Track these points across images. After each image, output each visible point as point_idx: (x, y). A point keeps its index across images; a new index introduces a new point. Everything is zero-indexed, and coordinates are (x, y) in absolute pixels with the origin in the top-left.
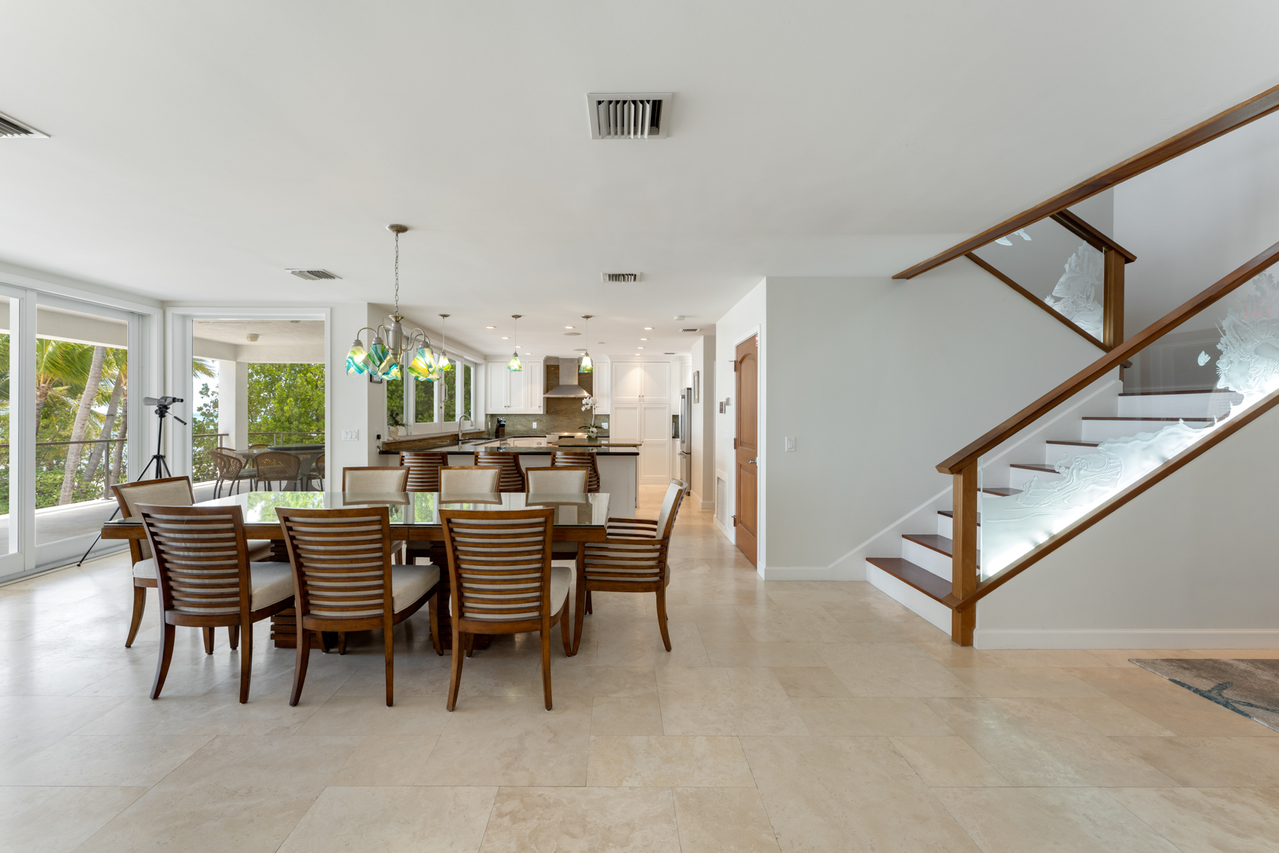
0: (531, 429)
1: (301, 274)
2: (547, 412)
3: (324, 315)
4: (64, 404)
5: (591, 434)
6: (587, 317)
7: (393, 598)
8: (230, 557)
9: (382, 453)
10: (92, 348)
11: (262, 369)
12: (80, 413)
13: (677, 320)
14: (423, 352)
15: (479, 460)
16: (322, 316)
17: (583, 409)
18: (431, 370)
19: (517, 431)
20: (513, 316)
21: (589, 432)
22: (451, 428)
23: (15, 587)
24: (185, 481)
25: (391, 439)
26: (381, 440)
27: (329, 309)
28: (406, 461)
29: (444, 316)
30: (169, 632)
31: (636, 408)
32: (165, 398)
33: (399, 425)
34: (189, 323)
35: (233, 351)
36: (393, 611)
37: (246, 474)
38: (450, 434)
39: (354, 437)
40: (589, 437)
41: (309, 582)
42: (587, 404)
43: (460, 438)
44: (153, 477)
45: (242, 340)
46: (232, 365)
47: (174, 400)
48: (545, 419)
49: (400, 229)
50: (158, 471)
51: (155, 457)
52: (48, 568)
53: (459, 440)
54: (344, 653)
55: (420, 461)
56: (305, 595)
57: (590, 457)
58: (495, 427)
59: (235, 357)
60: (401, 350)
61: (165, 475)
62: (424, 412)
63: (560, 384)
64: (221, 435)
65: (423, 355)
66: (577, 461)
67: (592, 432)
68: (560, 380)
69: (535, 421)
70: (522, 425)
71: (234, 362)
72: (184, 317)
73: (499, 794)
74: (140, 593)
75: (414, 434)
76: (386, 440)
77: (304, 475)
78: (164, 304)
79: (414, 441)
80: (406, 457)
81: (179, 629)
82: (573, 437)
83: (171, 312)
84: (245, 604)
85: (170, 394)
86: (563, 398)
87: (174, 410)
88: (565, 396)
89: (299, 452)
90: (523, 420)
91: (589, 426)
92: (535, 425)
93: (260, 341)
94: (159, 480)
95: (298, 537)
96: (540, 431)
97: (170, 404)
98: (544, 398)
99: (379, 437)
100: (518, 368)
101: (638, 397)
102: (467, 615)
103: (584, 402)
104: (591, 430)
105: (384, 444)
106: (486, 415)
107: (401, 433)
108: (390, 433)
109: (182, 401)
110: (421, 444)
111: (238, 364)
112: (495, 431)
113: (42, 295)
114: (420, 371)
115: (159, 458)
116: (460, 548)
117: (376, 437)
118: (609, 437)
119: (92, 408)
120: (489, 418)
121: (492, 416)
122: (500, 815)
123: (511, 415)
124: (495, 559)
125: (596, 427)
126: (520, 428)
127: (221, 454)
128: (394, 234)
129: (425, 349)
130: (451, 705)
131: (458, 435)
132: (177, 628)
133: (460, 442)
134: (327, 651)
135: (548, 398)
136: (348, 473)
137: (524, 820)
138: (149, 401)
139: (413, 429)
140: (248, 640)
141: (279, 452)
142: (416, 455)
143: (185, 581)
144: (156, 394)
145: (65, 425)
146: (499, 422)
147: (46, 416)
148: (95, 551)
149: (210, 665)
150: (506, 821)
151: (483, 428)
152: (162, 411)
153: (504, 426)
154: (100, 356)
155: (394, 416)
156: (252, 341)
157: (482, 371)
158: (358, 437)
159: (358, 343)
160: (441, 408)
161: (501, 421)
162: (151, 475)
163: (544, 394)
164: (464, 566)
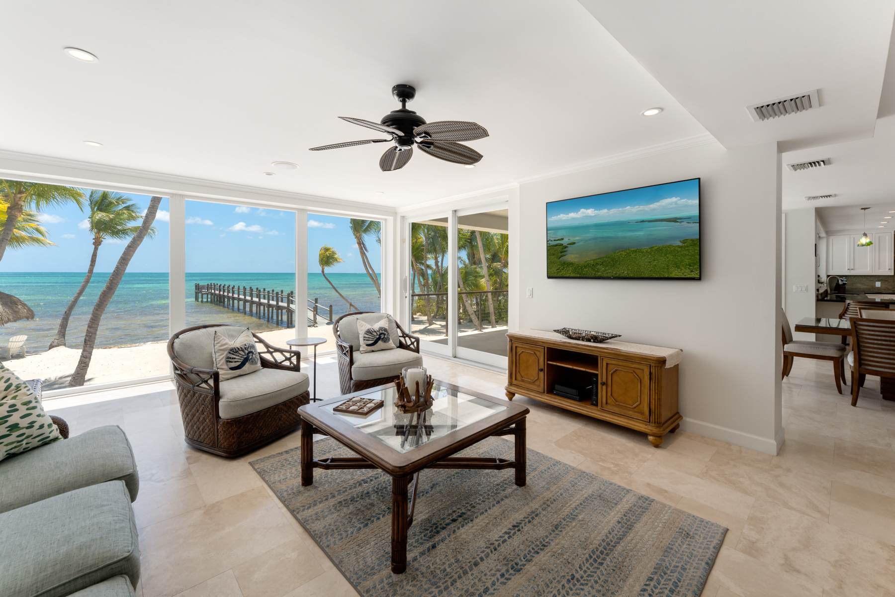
0: (874, 287)
9: (818, 300)
69: (878, 281)
92: (878, 284)
96: (885, 289)
117: (817, 290)
123: (850, 276)
161: (843, 280)
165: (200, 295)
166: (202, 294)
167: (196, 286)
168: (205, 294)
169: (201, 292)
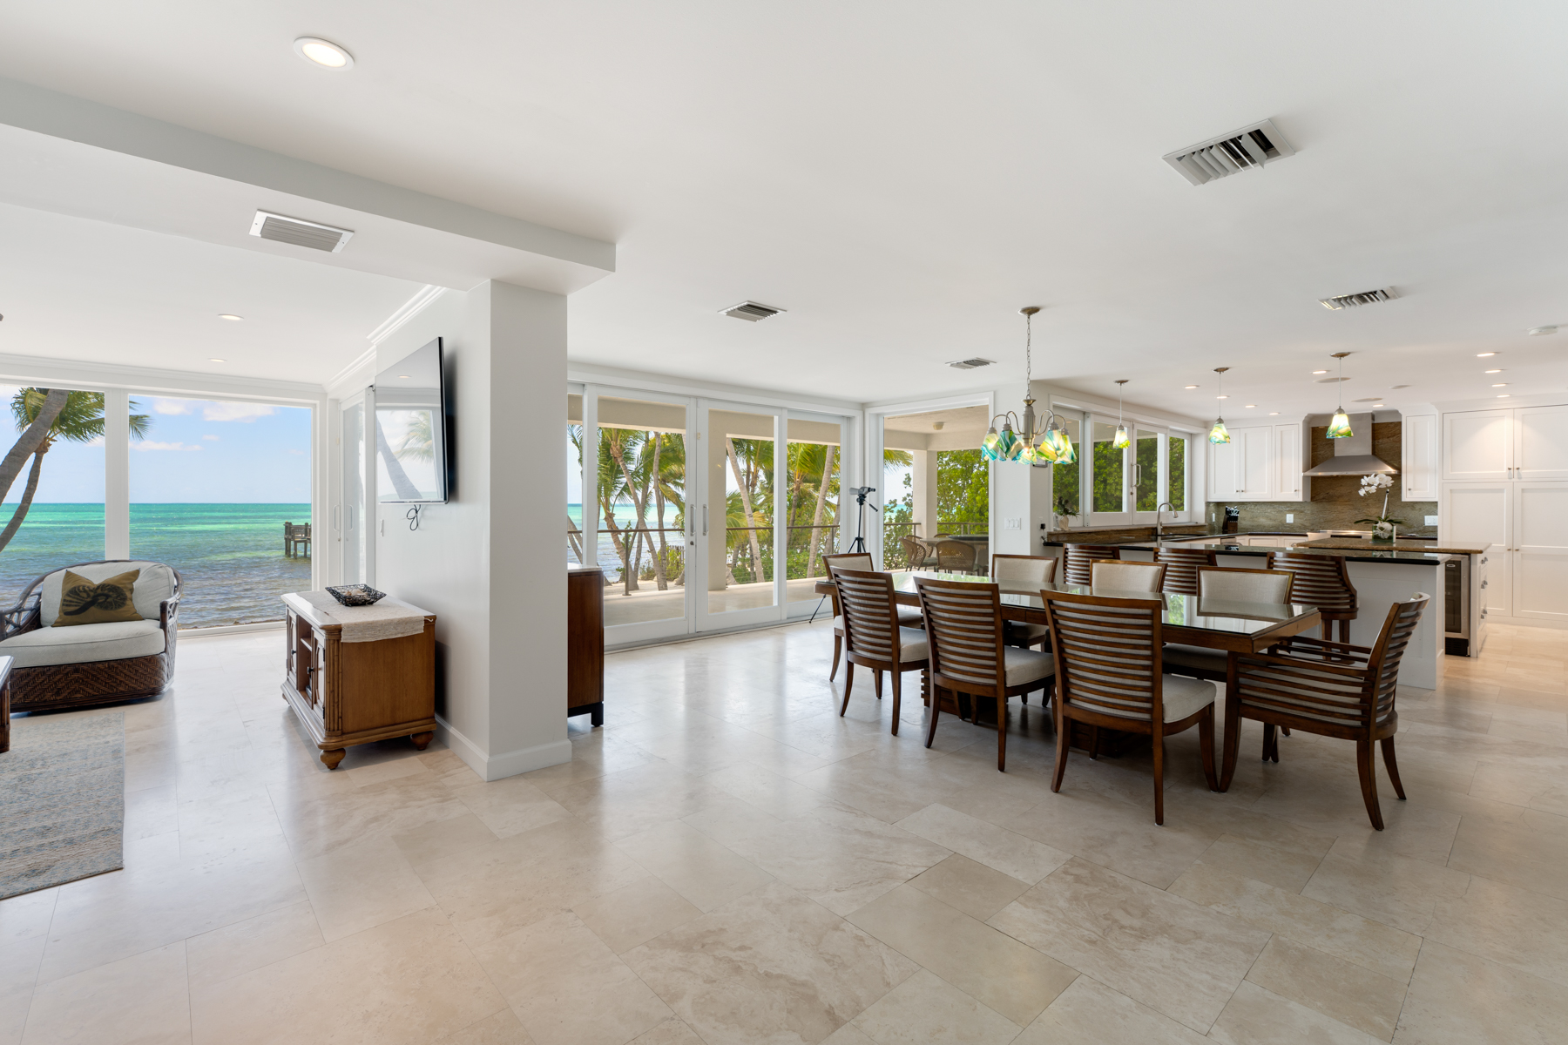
0: (1284, 524)
1: (958, 365)
2: (1313, 499)
3: (987, 399)
4: (810, 495)
5: (1379, 532)
6: (1342, 355)
7: (1005, 672)
8: (885, 615)
9: (1046, 544)
10: (826, 446)
11: (957, 457)
12: (819, 502)
13: (1536, 335)
14: (1052, 434)
15: (1159, 558)
16: (986, 400)
17: (1362, 492)
18: (1059, 452)
19: (1258, 526)
20: (1216, 370)
21: (1375, 528)
22: (1147, 519)
23: (776, 630)
24: (868, 557)
25: (1059, 529)
26: (1046, 530)
27: (992, 393)
28: (1070, 554)
29: (1122, 382)
30: (850, 666)
31: (1501, 491)
32: (863, 488)
33: (1070, 514)
34: (881, 420)
35: (925, 440)
36: (1005, 684)
37: (930, 562)
38: (1143, 527)
39: (1016, 525)
40: (1376, 538)
41: (939, 645)
42: (1369, 485)
43: (1159, 531)
44: (856, 552)
45: (931, 429)
46: (923, 453)
47: (869, 490)
48: (1308, 509)
49: (1031, 311)
50: (859, 549)
51: (857, 539)
52: (793, 621)
53: (1157, 535)
54: (976, 723)
55: (1085, 555)
56: (936, 655)
57: (1333, 563)
58: (1222, 520)
59: (926, 448)
60: (1033, 433)
61: (863, 551)
62: (1107, 500)
63: (1337, 454)
64: (915, 524)
65: (1051, 439)
66: (1308, 566)
67: (1382, 529)
68: (1336, 448)
69: (1290, 512)
70: (1267, 517)
71: (926, 452)
72: (878, 415)
73: (1072, 860)
74: (838, 639)
75: (1091, 525)
76: (1052, 531)
77: (981, 567)
78: (863, 406)
79: (1089, 533)
80: (1070, 550)
81: (856, 666)
82: (1360, 537)
83: (869, 411)
84: (895, 654)
85: (867, 485)
86: (1343, 477)
87: (870, 498)
88: (1344, 473)
89: (975, 542)
90: (1269, 510)
91: (1377, 520)
92: (1290, 518)
93: (945, 429)
94: (859, 554)
95: (930, 604)
96: (1300, 527)
97: (866, 493)
98: (1304, 477)
99: (1043, 527)
100: (1223, 439)
101: (1505, 471)
102: (1073, 701)
103: (1364, 481)
104: (1379, 525)
105: (1050, 534)
106: (1208, 504)
107: (1074, 523)
108: (1057, 524)
109: (874, 490)
110: (1100, 537)
111: (929, 453)
112: (1221, 525)
113: (790, 411)
114: (1047, 454)
115: (859, 540)
116: (1063, 631)
117: (1040, 526)
118: (1436, 539)
119: (827, 498)
120: (1212, 507)
121: (1218, 504)
122: (1066, 872)
123: (1249, 503)
124: (1098, 647)
125: (1391, 521)
126: (1263, 521)
127: (915, 543)
128: (1026, 316)
129: (1054, 431)
130: (1055, 786)
131: (1156, 529)
132: (855, 665)
133: (1159, 538)
134: (963, 719)
135: (1314, 480)
136: (997, 560)
137: (1086, 884)
138: (852, 490)
139: (1088, 518)
140: (897, 685)
141: (959, 541)
142: (1081, 547)
143: (859, 629)
144: (858, 486)
145: (811, 516)
146: (1228, 512)
147: (799, 506)
148: (819, 614)
149: (879, 707)
150: (1070, 878)
151: (1202, 520)
152: (861, 500)
153: (1236, 518)
154: (831, 451)
155: (1063, 503)
156: (938, 429)
157: (1200, 444)
158: (1020, 526)
159: (993, 431)
160: (1132, 494)
161: (1230, 512)
162: (855, 550)
163: (1304, 472)
164: (1068, 650)
165: (292, 543)
166: (296, 542)
167: (286, 527)
168: (300, 542)
169: (293, 538)
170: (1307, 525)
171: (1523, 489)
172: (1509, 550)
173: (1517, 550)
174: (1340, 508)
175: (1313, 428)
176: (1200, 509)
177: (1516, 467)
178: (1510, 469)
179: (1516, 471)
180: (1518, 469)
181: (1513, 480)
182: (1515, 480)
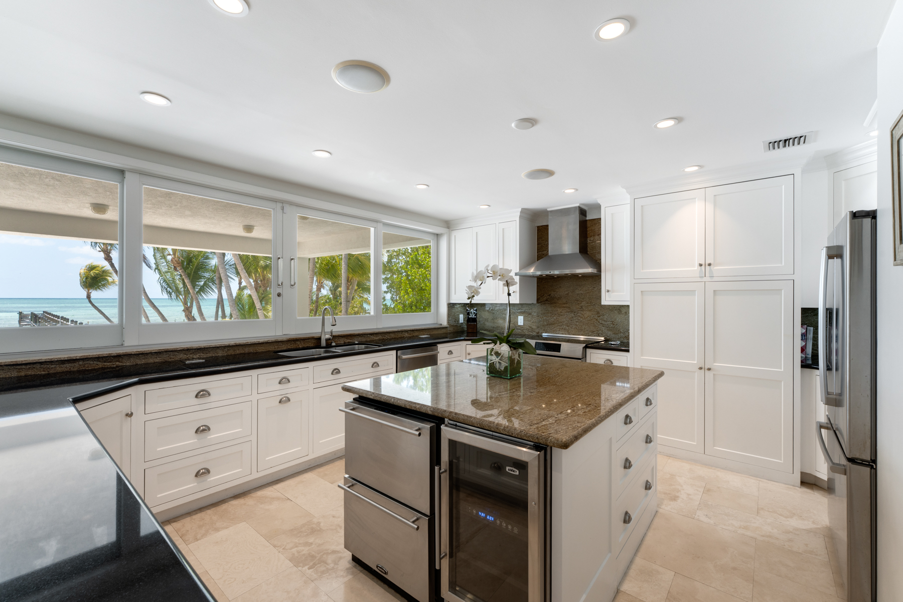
2: (538, 301)
31: (692, 292)
48: (536, 310)
63: (551, 251)
68: (552, 246)
69: (521, 313)
70: (504, 319)
86: (556, 277)
92: (521, 320)
101: (697, 267)
106: (450, 305)
120: (453, 309)
121: (459, 306)
151: (445, 323)
157: (444, 244)
161: (471, 314)
167: (20, 315)
170: (534, 327)
171: (714, 291)
172: (701, 368)
173: (709, 369)
174: (559, 310)
175: (538, 227)
176: (444, 310)
177: (707, 262)
178: (701, 265)
179: (707, 267)
180: (710, 265)
181: (705, 279)
182: (707, 279)
